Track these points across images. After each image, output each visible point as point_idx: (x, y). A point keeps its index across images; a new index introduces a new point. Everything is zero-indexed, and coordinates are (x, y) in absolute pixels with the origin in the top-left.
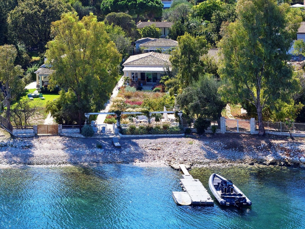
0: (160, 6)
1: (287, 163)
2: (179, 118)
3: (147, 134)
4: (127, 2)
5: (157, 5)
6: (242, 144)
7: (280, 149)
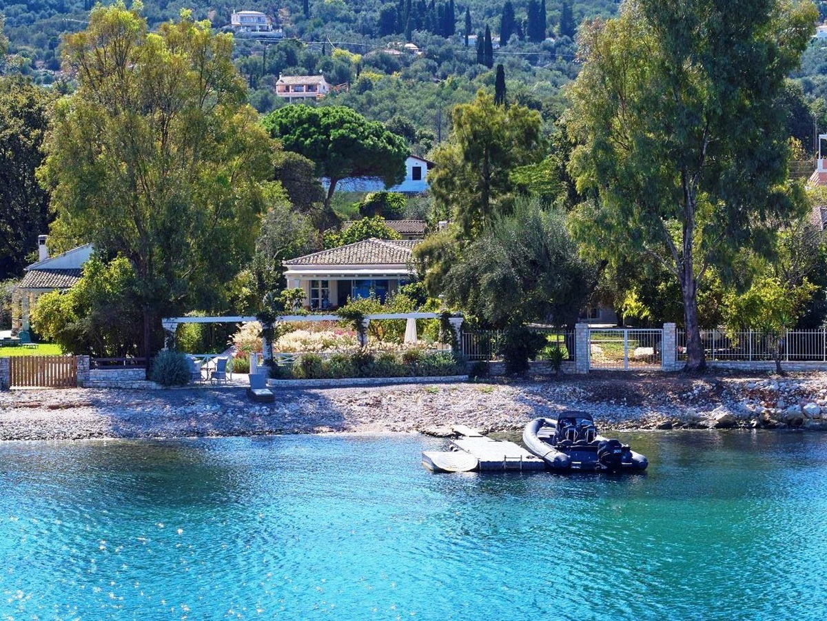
0: (400, 150)
1: (769, 422)
2: (454, 332)
3: (356, 377)
4: (299, 137)
5: (390, 147)
6: (638, 390)
7: (747, 395)
